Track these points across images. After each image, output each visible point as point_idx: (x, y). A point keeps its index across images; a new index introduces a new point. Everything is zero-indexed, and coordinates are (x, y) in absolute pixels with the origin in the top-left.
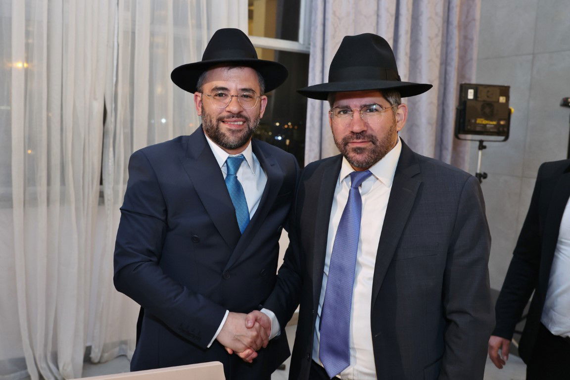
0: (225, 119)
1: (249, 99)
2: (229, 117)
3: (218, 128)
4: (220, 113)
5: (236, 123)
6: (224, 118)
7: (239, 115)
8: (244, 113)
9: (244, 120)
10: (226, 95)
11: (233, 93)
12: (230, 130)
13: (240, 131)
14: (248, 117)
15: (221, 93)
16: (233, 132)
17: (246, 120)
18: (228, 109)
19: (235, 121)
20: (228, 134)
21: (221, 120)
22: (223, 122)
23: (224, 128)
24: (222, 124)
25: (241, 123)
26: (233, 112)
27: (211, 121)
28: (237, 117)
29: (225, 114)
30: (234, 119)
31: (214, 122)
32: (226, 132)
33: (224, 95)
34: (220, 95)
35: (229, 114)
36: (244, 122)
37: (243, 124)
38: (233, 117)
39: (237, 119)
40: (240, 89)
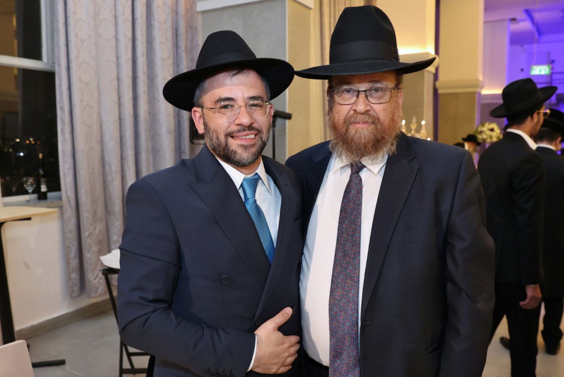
0: (235, 134)
1: (258, 108)
2: (239, 131)
3: (226, 145)
4: (228, 128)
5: (248, 137)
6: (234, 132)
7: (250, 127)
8: (255, 125)
9: (256, 132)
10: (232, 106)
11: (240, 102)
12: (242, 146)
13: (254, 145)
14: (260, 129)
15: (226, 103)
16: (245, 147)
17: (258, 132)
18: (237, 122)
19: (247, 135)
20: (240, 151)
21: (230, 135)
22: (232, 137)
23: (234, 144)
24: (230, 140)
25: (253, 136)
26: (245, 124)
27: (218, 138)
28: (249, 130)
29: (234, 128)
30: (245, 132)
31: (222, 138)
32: (237, 149)
33: (229, 107)
34: (225, 107)
35: (239, 128)
36: (256, 135)
37: (255, 137)
38: (244, 130)
39: (248, 132)
40: (247, 98)
